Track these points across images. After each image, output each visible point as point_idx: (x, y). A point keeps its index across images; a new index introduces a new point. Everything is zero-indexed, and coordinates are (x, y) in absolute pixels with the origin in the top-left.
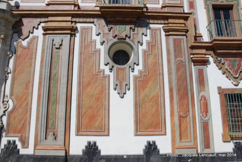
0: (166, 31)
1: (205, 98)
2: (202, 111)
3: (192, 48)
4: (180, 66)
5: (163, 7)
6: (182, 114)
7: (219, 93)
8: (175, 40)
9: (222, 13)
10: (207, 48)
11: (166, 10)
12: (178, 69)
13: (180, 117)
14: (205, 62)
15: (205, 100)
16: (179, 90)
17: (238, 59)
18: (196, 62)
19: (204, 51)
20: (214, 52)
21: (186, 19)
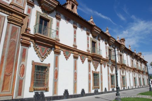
0: (9, 20)
1: (24, 66)
2: (21, 73)
3: (23, 35)
4: (13, 44)
5: (10, 4)
6: (7, 73)
7: (32, 64)
8: (13, 27)
9: (44, 21)
10: (31, 38)
11: (13, 7)
12: (10, 46)
13: (5, 75)
14: (28, 45)
15: (24, 67)
16: (8, 58)
17: (46, 48)
18: (23, 44)
19: (29, 39)
20: (35, 41)
21: (24, 17)
